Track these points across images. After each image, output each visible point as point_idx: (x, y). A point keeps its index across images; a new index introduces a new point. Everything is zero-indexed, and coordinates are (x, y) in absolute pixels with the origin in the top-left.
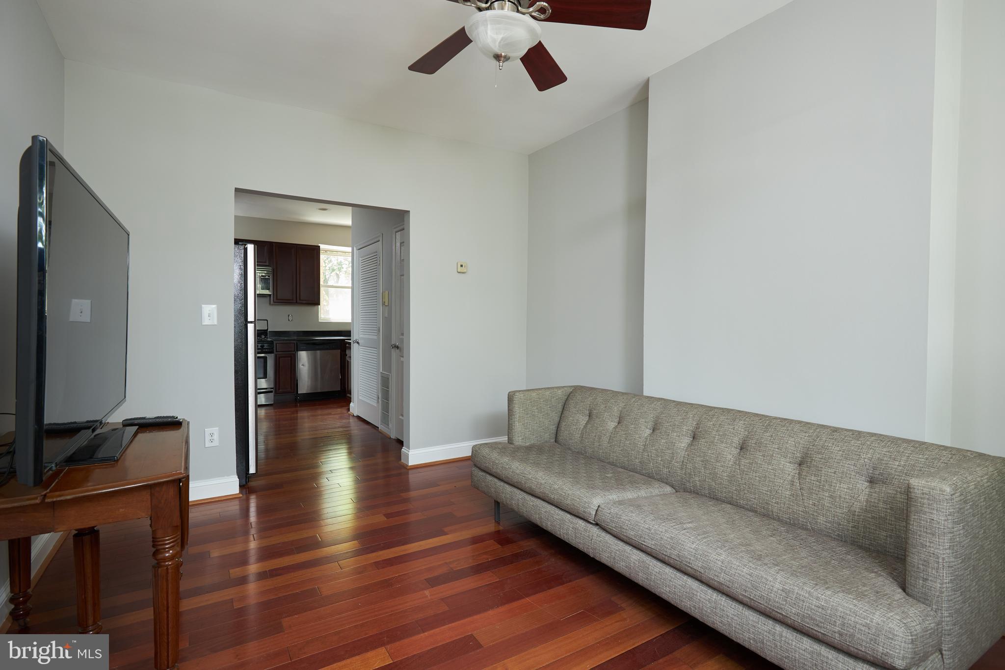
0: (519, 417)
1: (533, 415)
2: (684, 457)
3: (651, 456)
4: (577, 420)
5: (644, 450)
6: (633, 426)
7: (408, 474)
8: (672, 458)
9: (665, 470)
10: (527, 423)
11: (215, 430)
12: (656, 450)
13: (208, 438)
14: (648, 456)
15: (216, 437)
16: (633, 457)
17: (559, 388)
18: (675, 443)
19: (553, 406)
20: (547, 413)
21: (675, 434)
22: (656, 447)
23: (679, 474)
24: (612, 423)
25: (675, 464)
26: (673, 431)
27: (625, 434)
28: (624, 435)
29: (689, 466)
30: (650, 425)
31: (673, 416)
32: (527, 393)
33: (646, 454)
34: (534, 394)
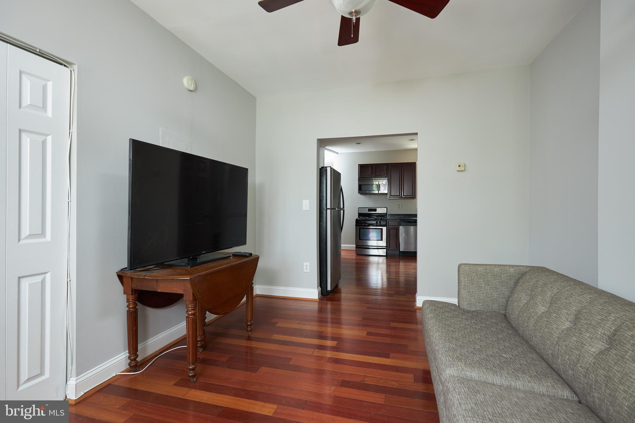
0: (464, 285)
1: (479, 286)
2: (590, 364)
3: (561, 351)
4: (520, 298)
5: (557, 343)
6: (555, 315)
7: (416, 312)
8: (578, 361)
9: (570, 372)
10: (472, 292)
11: (308, 264)
12: (566, 346)
13: (305, 267)
14: (558, 350)
15: (308, 267)
16: (547, 347)
17: (513, 266)
18: (585, 345)
19: (503, 281)
20: (496, 287)
21: (588, 335)
22: (567, 343)
23: (581, 381)
24: (543, 308)
25: (580, 368)
26: (587, 331)
27: (547, 321)
28: (545, 322)
29: (592, 376)
30: (572, 317)
31: (593, 314)
32: (474, 266)
33: (557, 347)
34: (480, 269)
